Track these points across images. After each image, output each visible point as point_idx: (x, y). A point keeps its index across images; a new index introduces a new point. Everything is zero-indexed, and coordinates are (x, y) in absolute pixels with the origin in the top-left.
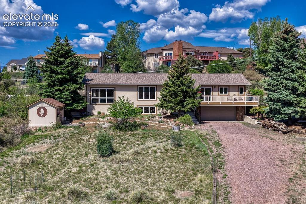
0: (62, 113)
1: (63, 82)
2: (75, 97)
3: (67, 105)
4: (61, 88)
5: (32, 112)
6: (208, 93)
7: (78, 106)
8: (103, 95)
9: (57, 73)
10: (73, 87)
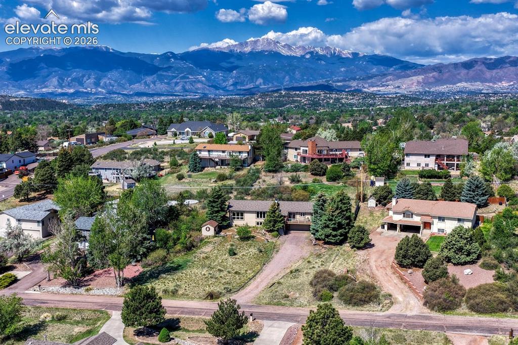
0: (217, 229)
1: (218, 212)
2: (224, 218)
3: (219, 223)
4: (216, 215)
5: (204, 229)
6: (294, 217)
7: (225, 223)
8: (238, 215)
9: (214, 207)
10: (222, 214)
